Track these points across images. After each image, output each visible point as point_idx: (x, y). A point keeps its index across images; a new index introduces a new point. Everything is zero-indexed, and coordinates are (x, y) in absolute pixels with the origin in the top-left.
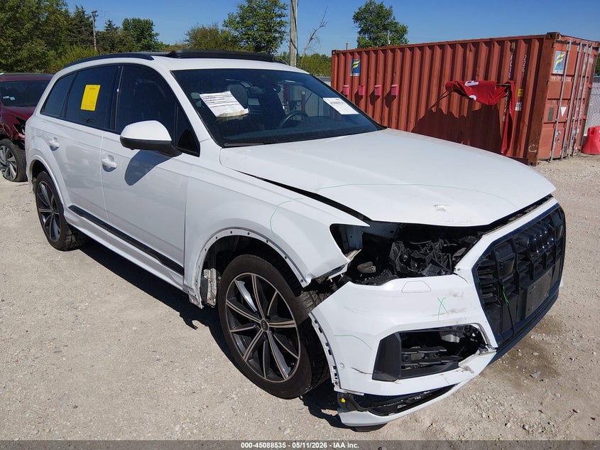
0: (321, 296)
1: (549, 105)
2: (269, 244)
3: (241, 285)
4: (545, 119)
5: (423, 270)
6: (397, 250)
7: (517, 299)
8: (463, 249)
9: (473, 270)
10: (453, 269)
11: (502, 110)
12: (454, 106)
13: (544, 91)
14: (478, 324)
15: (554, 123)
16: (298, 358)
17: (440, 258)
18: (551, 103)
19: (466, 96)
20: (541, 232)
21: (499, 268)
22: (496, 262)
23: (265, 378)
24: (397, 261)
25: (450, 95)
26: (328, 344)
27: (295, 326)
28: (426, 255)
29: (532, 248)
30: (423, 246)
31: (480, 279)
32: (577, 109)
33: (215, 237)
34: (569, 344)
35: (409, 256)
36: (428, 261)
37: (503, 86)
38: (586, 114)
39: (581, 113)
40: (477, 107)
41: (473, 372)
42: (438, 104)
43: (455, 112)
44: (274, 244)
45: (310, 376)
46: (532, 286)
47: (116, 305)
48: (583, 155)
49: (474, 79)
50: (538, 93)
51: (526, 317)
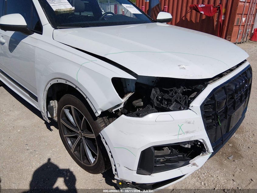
0: (111, 119)
1: (237, 17)
2: (77, 89)
3: (67, 112)
4: (235, 24)
5: (170, 106)
6: (155, 93)
7: (225, 122)
8: (195, 93)
9: (201, 107)
10: (189, 106)
11: (216, 19)
12: (193, 17)
13: (236, 10)
14: (203, 140)
15: (239, 26)
16: (98, 155)
17: (181, 98)
18: (238, 16)
19: (199, 12)
20: (241, 82)
21: (217, 104)
22: (215, 101)
23: (82, 162)
24: (155, 100)
25: (191, 11)
26: (110, 152)
27: (95, 137)
28: (172, 97)
29: (236, 91)
30: (171, 90)
31: (205, 111)
32: (250, 19)
33: (49, 83)
34: (248, 139)
35: (162, 97)
36: (173, 101)
37: (216, 7)
38: (254, 22)
39: (251, 21)
40: (204, 17)
41: (197, 166)
42: (185, 16)
43: (193, 20)
44: (80, 89)
45: (104, 165)
46: (234, 113)
47: (13, 117)
48: (251, 41)
49: (203, 3)
50: (233, 11)
51: (230, 131)
